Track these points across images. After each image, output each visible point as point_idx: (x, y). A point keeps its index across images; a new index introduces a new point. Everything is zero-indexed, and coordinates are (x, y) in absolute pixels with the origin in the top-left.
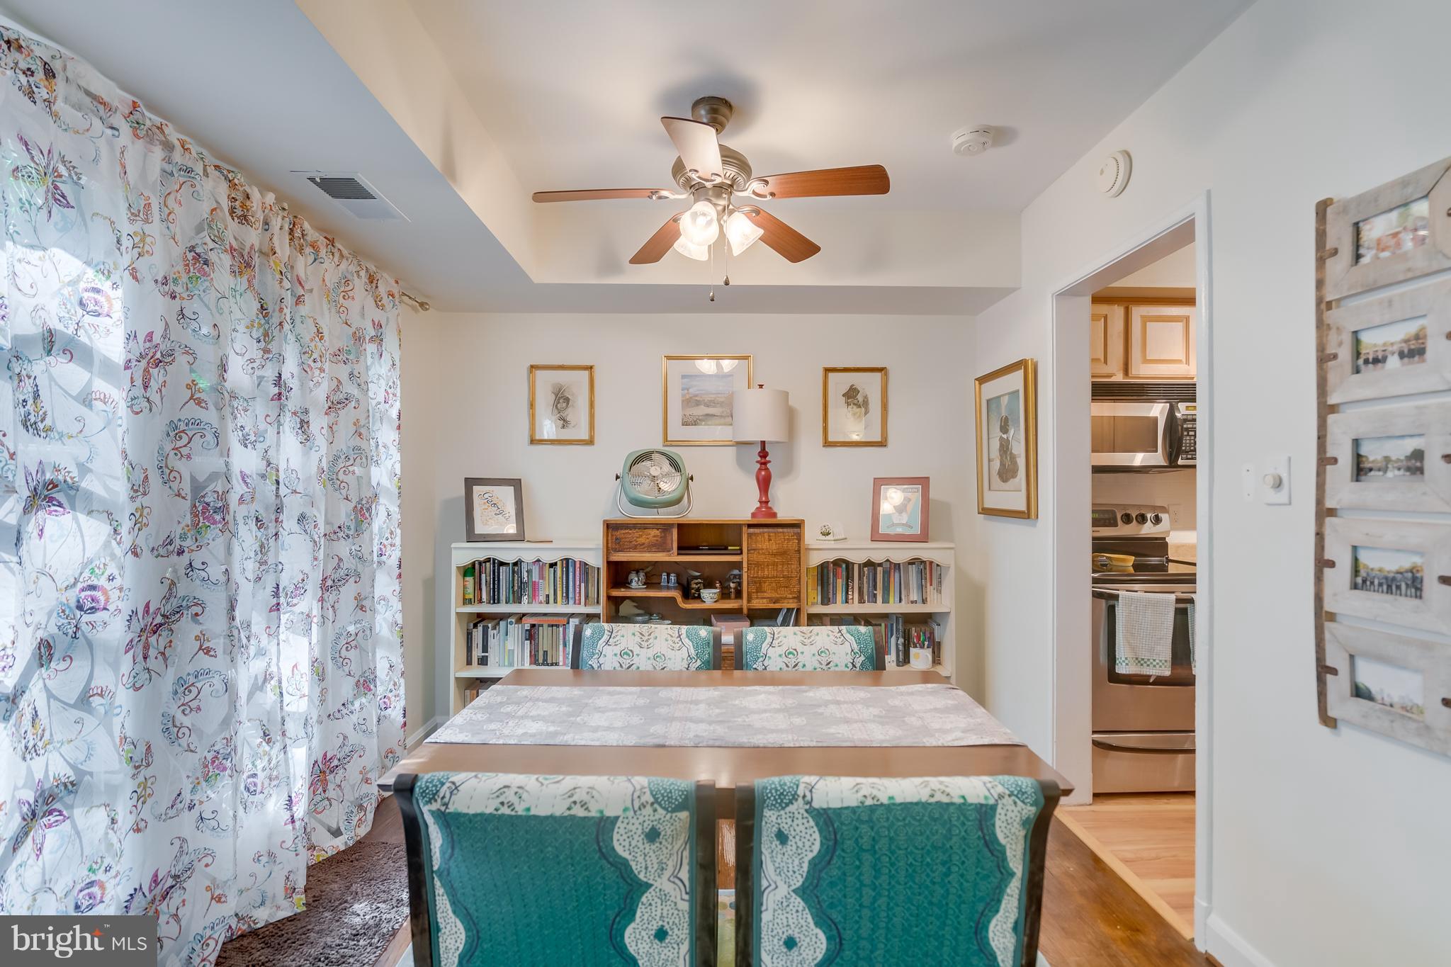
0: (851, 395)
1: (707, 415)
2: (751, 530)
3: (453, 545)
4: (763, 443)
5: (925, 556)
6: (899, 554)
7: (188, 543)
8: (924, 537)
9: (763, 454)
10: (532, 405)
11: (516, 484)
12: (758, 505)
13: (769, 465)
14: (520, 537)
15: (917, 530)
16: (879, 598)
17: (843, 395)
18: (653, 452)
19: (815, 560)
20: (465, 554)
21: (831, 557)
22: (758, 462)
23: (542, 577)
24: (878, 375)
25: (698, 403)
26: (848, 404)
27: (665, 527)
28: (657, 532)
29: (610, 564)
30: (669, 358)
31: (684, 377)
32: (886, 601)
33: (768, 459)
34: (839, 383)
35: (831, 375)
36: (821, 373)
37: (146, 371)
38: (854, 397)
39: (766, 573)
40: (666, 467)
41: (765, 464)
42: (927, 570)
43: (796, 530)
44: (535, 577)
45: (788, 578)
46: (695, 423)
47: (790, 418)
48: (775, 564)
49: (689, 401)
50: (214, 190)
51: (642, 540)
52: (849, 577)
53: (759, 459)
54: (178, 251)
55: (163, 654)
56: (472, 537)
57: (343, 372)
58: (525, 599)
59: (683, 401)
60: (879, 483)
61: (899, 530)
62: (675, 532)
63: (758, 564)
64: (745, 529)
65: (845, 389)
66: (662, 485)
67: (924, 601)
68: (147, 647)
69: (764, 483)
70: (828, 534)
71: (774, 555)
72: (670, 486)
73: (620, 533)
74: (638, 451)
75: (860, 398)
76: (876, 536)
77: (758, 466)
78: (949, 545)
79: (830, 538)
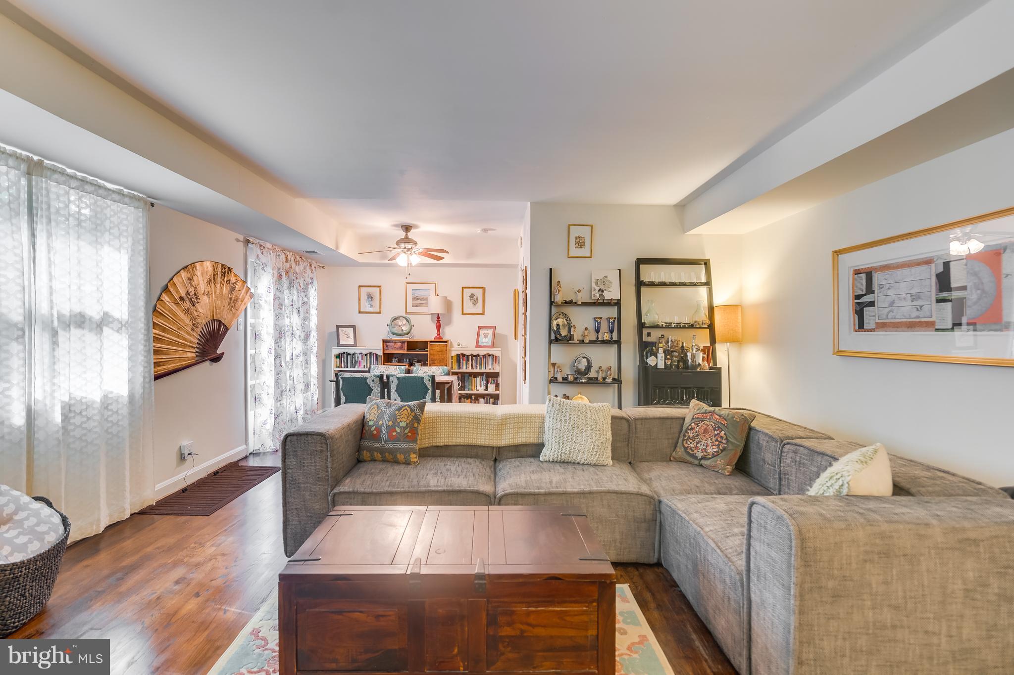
0: (472, 296)
1: (421, 303)
2: (431, 343)
3: (333, 347)
4: (438, 314)
5: (491, 353)
6: (482, 352)
7: (278, 341)
8: (493, 345)
9: (438, 318)
10: (359, 300)
11: (354, 327)
12: (436, 335)
14: (355, 345)
15: (490, 344)
16: (478, 368)
17: (469, 297)
18: (400, 317)
19: (454, 353)
20: (336, 351)
21: (459, 353)
22: (436, 320)
23: (362, 359)
24: (482, 290)
25: (418, 299)
26: (471, 300)
27: (403, 342)
28: (400, 344)
29: (384, 354)
30: (407, 283)
31: (412, 290)
32: (480, 369)
33: (440, 319)
34: (468, 292)
35: (465, 289)
36: (462, 288)
38: (473, 297)
39: (436, 357)
40: (405, 322)
41: (439, 321)
42: (494, 358)
43: (446, 343)
44: (360, 359)
45: (443, 359)
46: (417, 306)
47: (448, 304)
48: (439, 355)
49: (416, 298)
51: (395, 346)
52: (468, 360)
56: (339, 345)
58: (357, 366)
59: (413, 298)
60: (480, 328)
61: (485, 344)
62: (406, 343)
63: (433, 355)
64: (429, 343)
65: (470, 294)
66: (403, 328)
67: (493, 369)
69: (438, 327)
70: (459, 344)
71: (440, 351)
72: (405, 329)
73: (388, 344)
74: (395, 316)
75: (475, 298)
76: (477, 346)
77: (437, 322)
78: (500, 349)
79: (460, 346)
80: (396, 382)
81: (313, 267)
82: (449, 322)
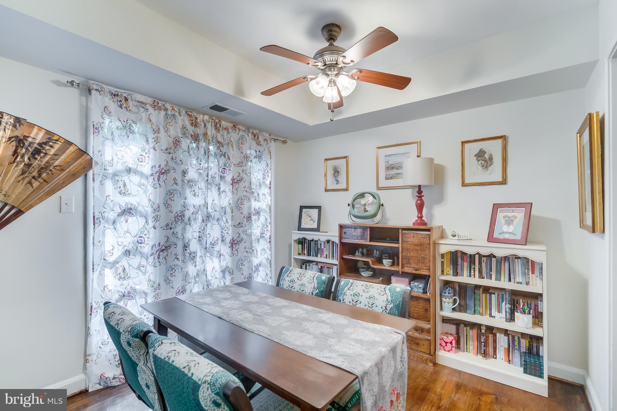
0: (480, 155)
1: (397, 174)
2: (406, 232)
3: (292, 232)
4: (420, 186)
5: (521, 254)
6: (501, 251)
8: (525, 241)
9: (420, 192)
10: (325, 175)
11: (319, 208)
12: (417, 218)
13: (423, 198)
14: (318, 230)
15: (519, 237)
16: (494, 277)
17: (475, 156)
18: (365, 193)
19: (443, 249)
20: (297, 235)
21: (453, 249)
22: (416, 196)
23: (325, 247)
24: (500, 141)
25: (393, 168)
26: (478, 161)
27: (364, 228)
28: (361, 230)
29: (341, 243)
30: (379, 148)
31: (386, 156)
32: (498, 280)
33: (422, 194)
34: (472, 149)
35: (467, 145)
36: (460, 144)
37: (159, 176)
38: (483, 156)
39: (412, 254)
40: (372, 200)
41: (420, 197)
42: (530, 264)
43: (428, 233)
44: (323, 247)
45: (424, 258)
46: (391, 178)
47: (436, 171)
48: (416, 250)
49: (390, 168)
50: (183, 120)
51: (355, 234)
52: (473, 263)
53: (417, 194)
54: (171, 140)
55: (165, 258)
56: (300, 229)
57: (240, 170)
58: (319, 255)
59: (386, 168)
60: (496, 207)
61: (507, 236)
62: (369, 230)
63: (407, 250)
64: (400, 231)
65: (476, 151)
66: (367, 208)
67: (527, 284)
68: (159, 255)
69: (420, 207)
70: (455, 236)
71: (416, 245)
72: (372, 209)
73: (346, 230)
74: (359, 193)
75: (487, 156)
76: (491, 238)
77: (417, 198)
78: (544, 248)
79: (456, 238)
81: (261, 138)
82: (440, 199)
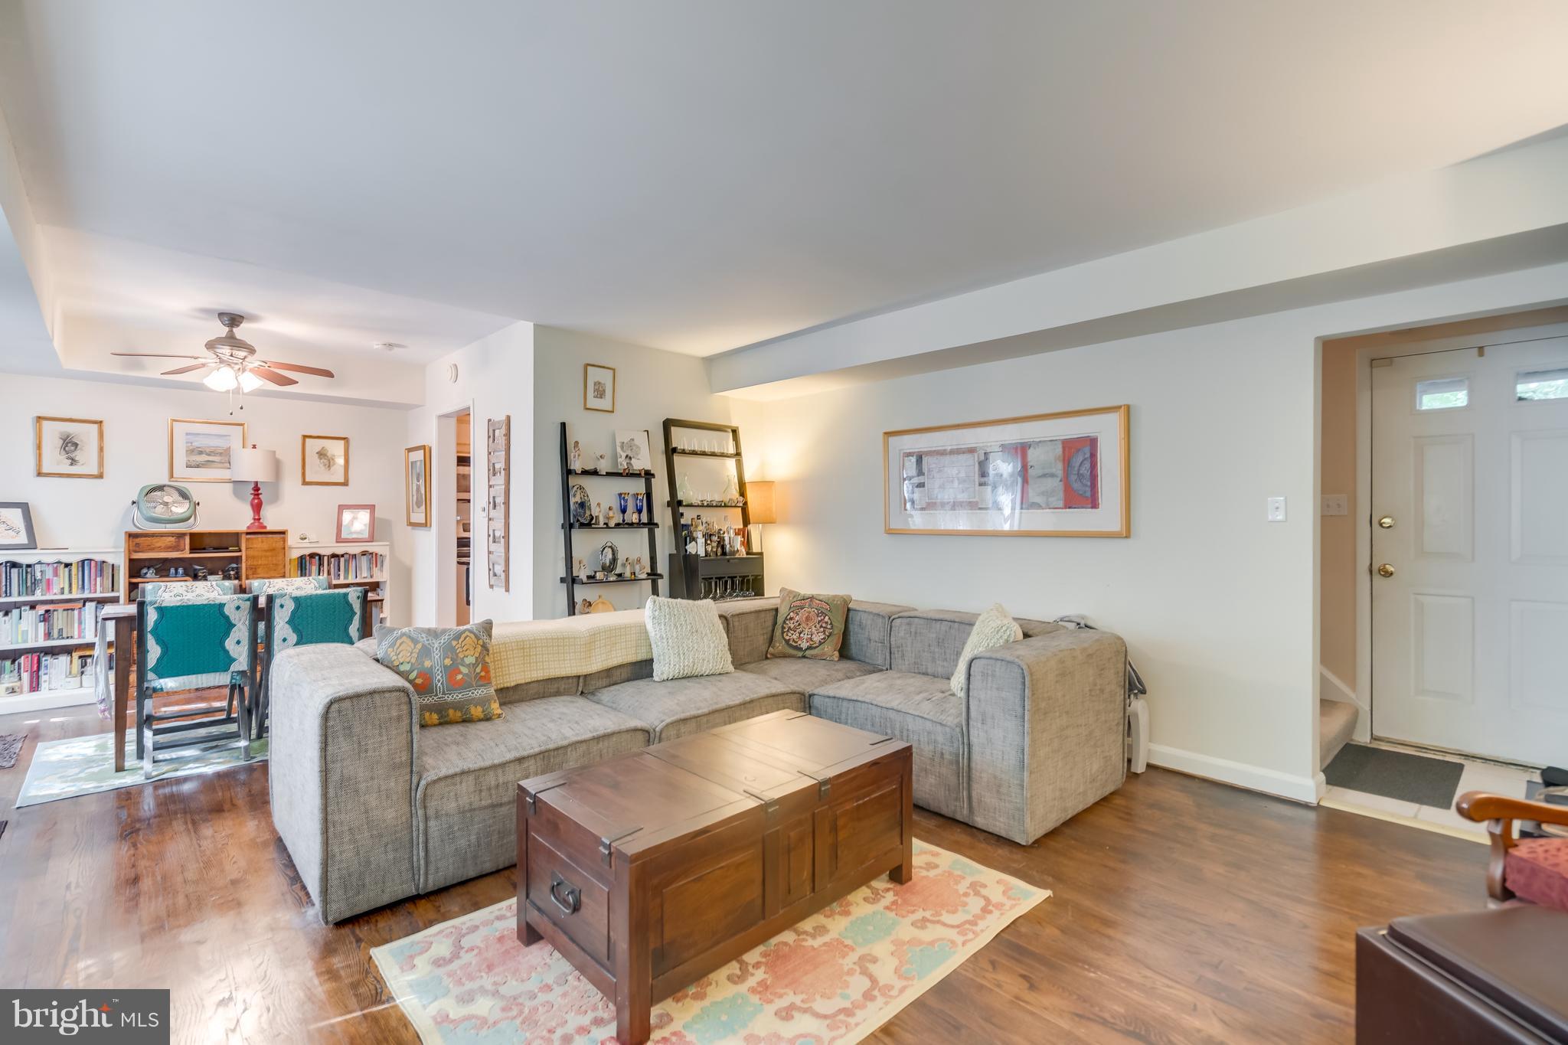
0: (323, 453)
1: (209, 461)
2: (249, 536)
4: (256, 483)
5: (371, 550)
8: (372, 539)
9: (256, 489)
10: (40, 447)
11: (24, 506)
12: (252, 521)
13: (260, 496)
14: (32, 546)
15: (366, 535)
17: (317, 453)
18: (165, 486)
19: (295, 554)
21: (307, 552)
22: (252, 494)
23: (56, 574)
24: (342, 442)
25: (201, 453)
26: (320, 459)
27: (180, 536)
28: (172, 539)
29: (131, 561)
30: (173, 420)
31: (187, 434)
32: (346, 577)
33: (260, 492)
34: (314, 446)
35: (307, 440)
36: (301, 438)
38: (325, 455)
39: (260, 562)
40: (176, 496)
41: (258, 495)
42: (374, 558)
43: (282, 536)
44: (49, 574)
46: (198, 466)
47: (277, 466)
48: (266, 557)
49: (193, 451)
51: (158, 545)
52: (321, 564)
53: (253, 492)
58: (39, 590)
59: (187, 451)
60: (342, 508)
61: (354, 536)
62: (187, 539)
63: (253, 557)
64: (244, 536)
65: (318, 449)
66: (173, 508)
67: (371, 577)
69: (257, 507)
70: (305, 539)
71: (266, 551)
72: (180, 509)
73: (138, 540)
74: (149, 486)
75: (329, 455)
76: (339, 539)
77: (252, 496)
78: (388, 543)
79: (306, 541)
80: (290, 606)
82: (276, 498)
